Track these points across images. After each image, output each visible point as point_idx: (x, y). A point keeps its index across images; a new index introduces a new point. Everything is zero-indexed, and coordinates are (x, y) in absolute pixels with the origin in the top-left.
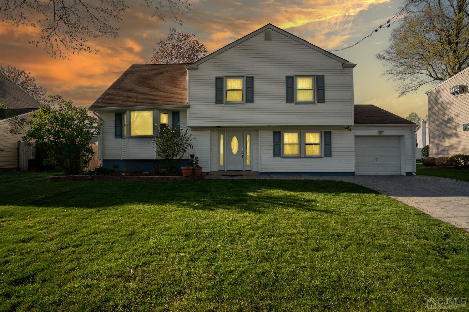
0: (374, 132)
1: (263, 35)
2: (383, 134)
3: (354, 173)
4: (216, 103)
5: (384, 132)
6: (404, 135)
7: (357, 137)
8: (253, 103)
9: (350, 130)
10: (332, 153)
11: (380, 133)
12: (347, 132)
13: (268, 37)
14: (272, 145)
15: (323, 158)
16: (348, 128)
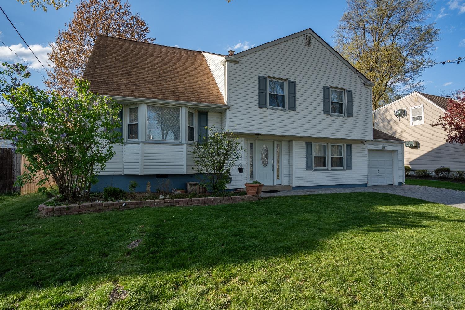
0: (379, 147)
1: (303, 39)
2: (386, 149)
3: (366, 184)
4: (259, 107)
5: (387, 147)
6: (397, 150)
7: (369, 150)
8: (295, 111)
9: (364, 144)
10: (352, 165)
11: (384, 147)
12: (362, 146)
13: (308, 43)
14: (305, 157)
15: (345, 170)
16: (363, 142)
